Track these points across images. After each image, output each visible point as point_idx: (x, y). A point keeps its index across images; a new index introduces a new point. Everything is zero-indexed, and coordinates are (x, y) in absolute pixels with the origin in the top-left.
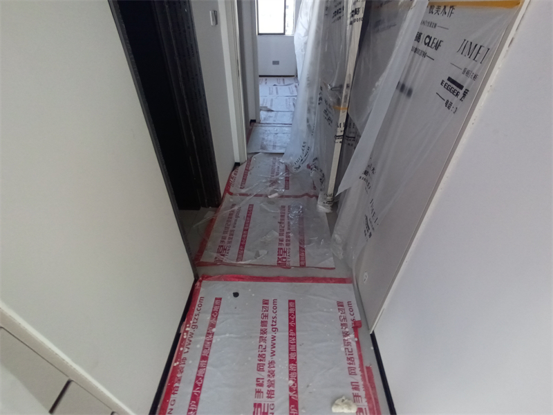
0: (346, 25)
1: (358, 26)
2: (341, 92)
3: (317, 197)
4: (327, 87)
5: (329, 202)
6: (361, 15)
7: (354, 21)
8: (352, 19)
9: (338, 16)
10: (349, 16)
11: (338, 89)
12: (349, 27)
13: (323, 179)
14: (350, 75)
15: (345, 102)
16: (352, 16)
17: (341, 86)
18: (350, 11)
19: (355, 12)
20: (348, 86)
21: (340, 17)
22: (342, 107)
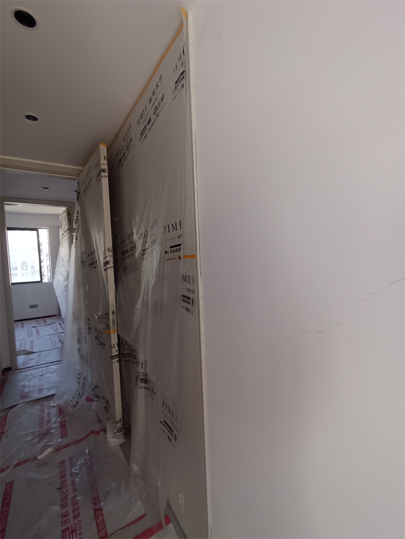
0: (102, 272)
1: (111, 272)
2: (108, 319)
3: (105, 431)
4: (94, 317)
5: (120, 430)
6: (111, 264)
7: (107, 268)
8: (105, 267)
9: (93, 266)
10: (102, 266)
11: (105, 316)
12: (104, 273)
13: (108, 407)
14: (113, 304)
15: (114, 325)
16: (105, 265)
17: (108, 314)
18: (102, 263)
19: (106, 263)
20: (113, 313)
21: (95, 267)
22: (111, 330)
